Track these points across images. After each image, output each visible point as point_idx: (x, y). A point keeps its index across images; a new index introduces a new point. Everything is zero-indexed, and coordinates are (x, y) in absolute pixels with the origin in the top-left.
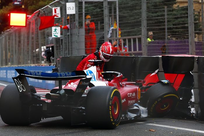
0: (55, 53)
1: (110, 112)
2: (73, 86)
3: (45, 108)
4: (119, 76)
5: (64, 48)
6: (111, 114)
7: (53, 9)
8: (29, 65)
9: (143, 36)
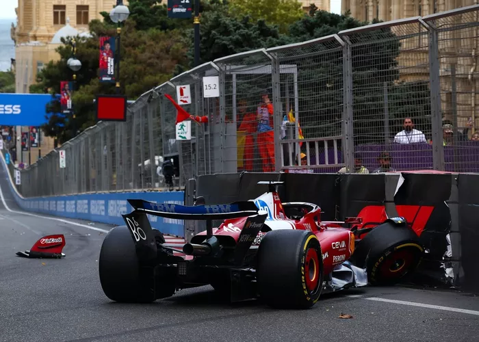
0: (180, 169)
1: (303, 277)
2: (233, 229)
3: (183, 271)
4: (313, 211)
5: (197, 159)
6: (303, 281)
7: (178, 88)
8: (132, 191)
9: (346, 137)
